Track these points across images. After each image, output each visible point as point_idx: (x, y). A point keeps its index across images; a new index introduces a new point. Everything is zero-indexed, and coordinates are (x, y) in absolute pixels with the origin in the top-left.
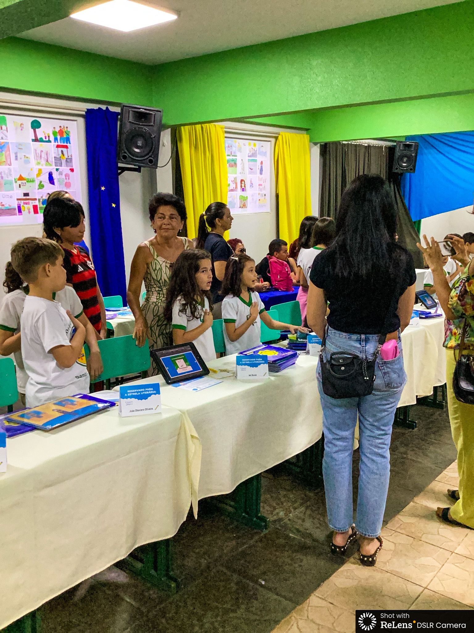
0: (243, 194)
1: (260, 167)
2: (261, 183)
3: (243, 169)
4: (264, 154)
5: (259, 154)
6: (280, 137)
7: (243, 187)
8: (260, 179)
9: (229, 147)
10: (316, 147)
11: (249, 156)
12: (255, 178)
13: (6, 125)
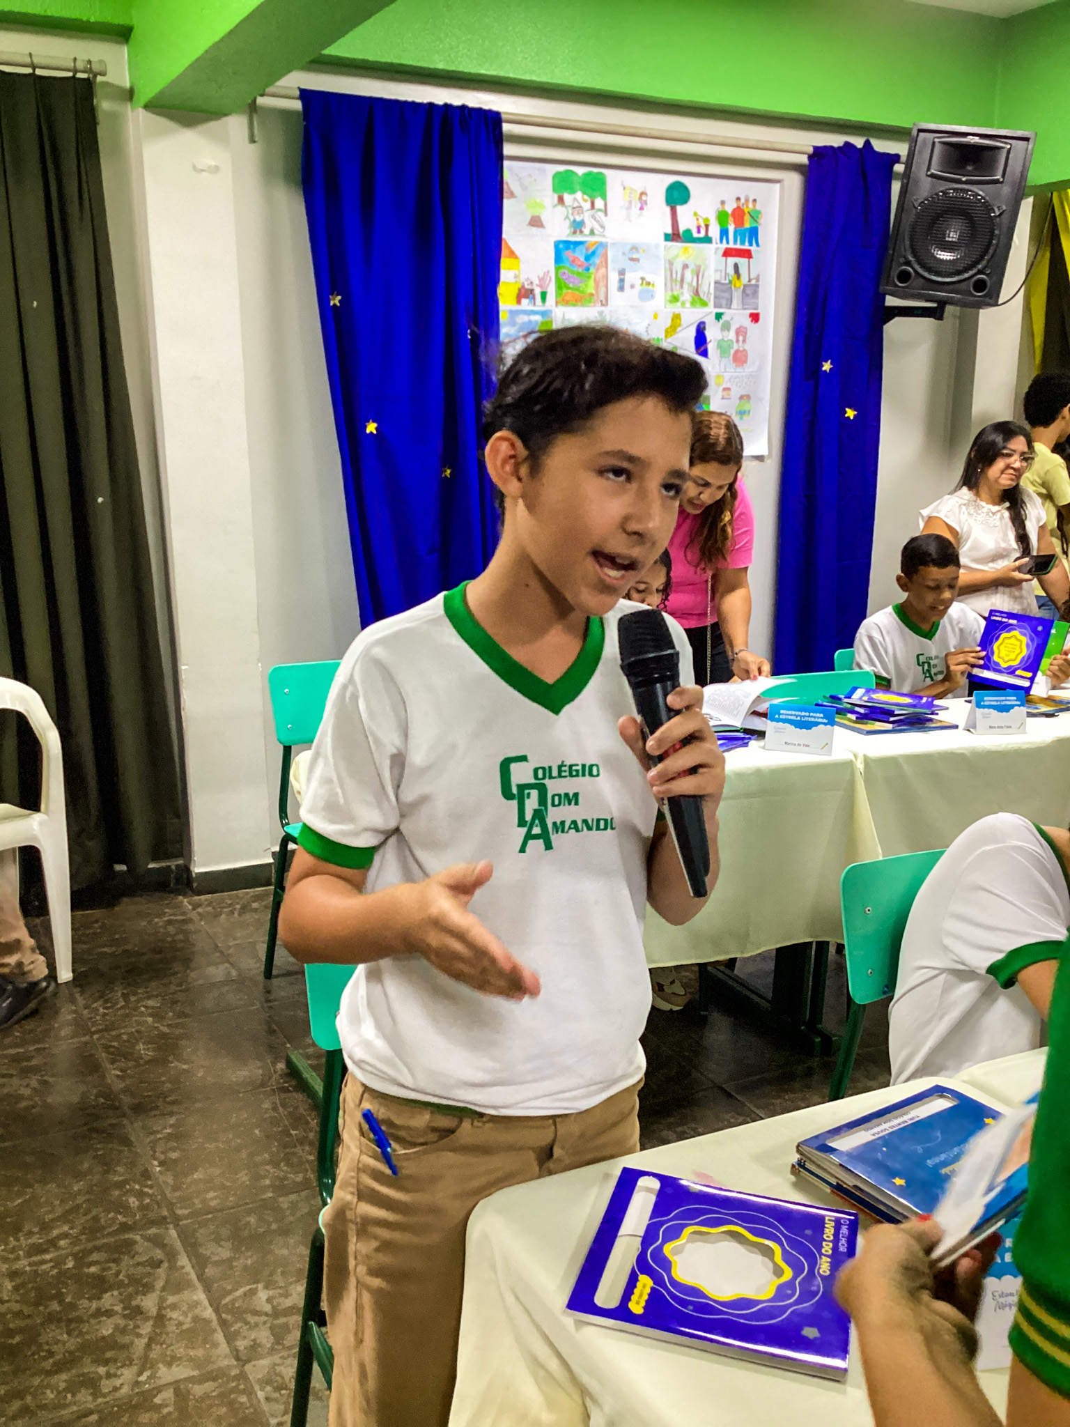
13: (604, 197)
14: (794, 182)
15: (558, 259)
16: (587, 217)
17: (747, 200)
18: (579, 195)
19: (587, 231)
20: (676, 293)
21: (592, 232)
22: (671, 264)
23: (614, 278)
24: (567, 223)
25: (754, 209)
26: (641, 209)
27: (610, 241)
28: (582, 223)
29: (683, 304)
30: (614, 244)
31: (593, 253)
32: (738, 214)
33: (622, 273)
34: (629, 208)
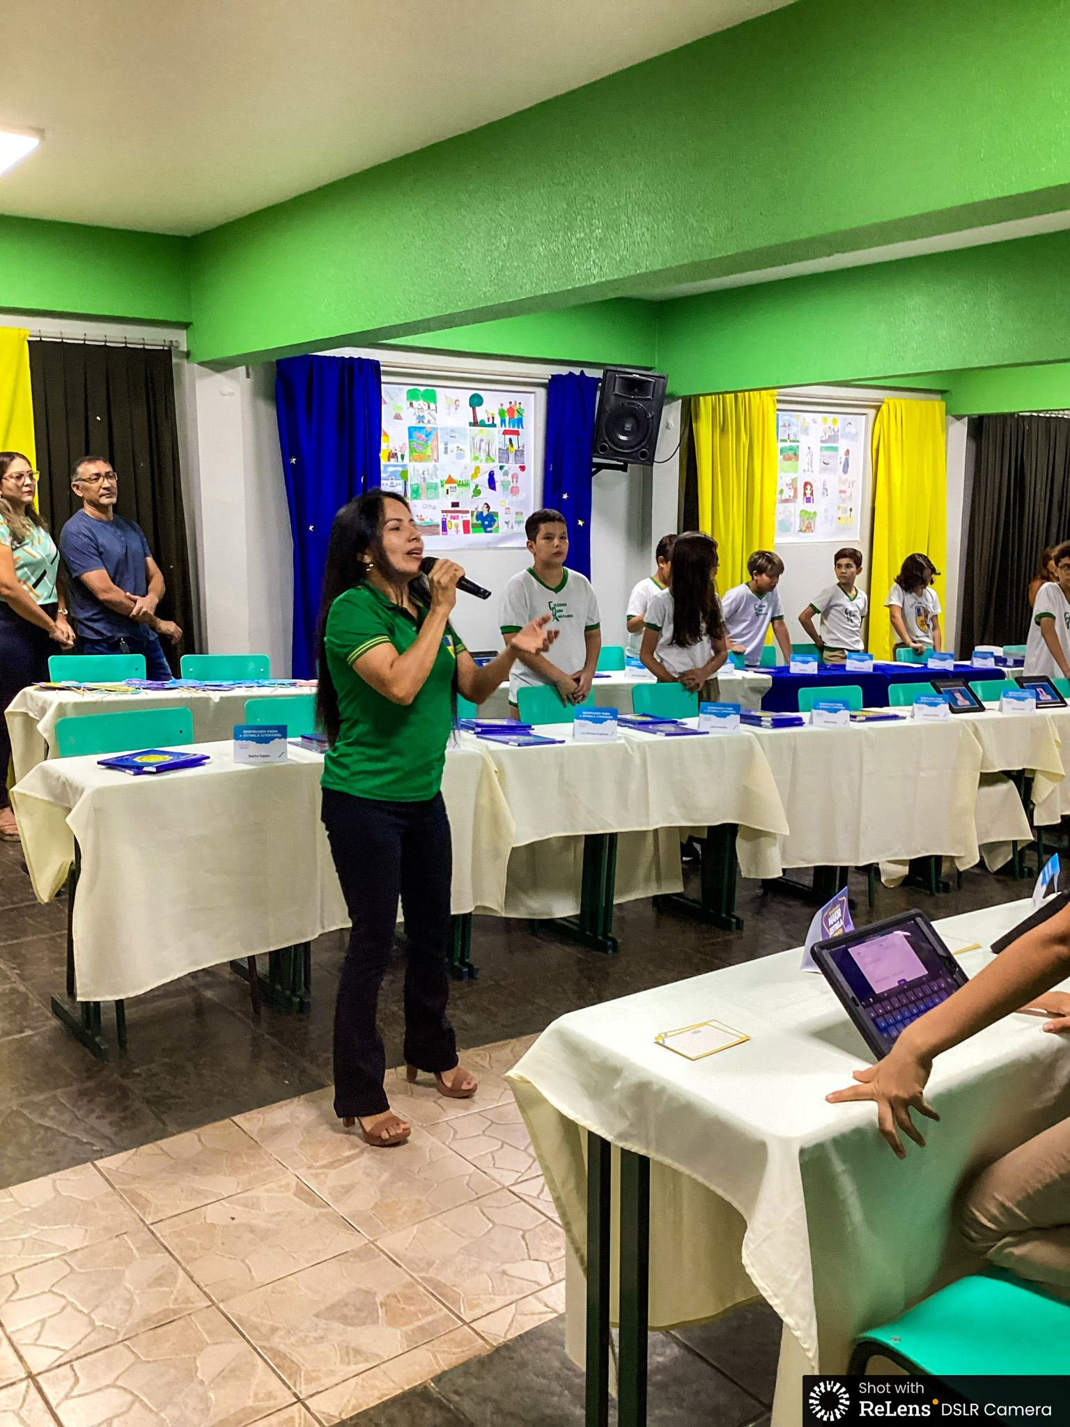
0: (809, 507)
2: (843, 488)
4: (854, 437)
5: (842, 437)
6: (884, 407)
8: (841, 482)
9: (784, 426)
10: (959, 423)
11: (822, 441)
12: (833, 480)
13: (435, 402)
14: (542, 393)
15: (410, 437)
16: (425, 414)
17: (515, 403)
18: (421, 402)
19: (426, 421)
20: (477, 455)
21: (429, 422)
22: (474, 439)
23: (441, 447)
24: (415, 417)
25: (520, 408)
26: (456, 409)
27: (439, 426)
28: (423, 417)
29: (481, 461)
30: (441, 429)
31: (430, 433)
32: (511, 411)
33: (446, 444)
34: (449, 409)
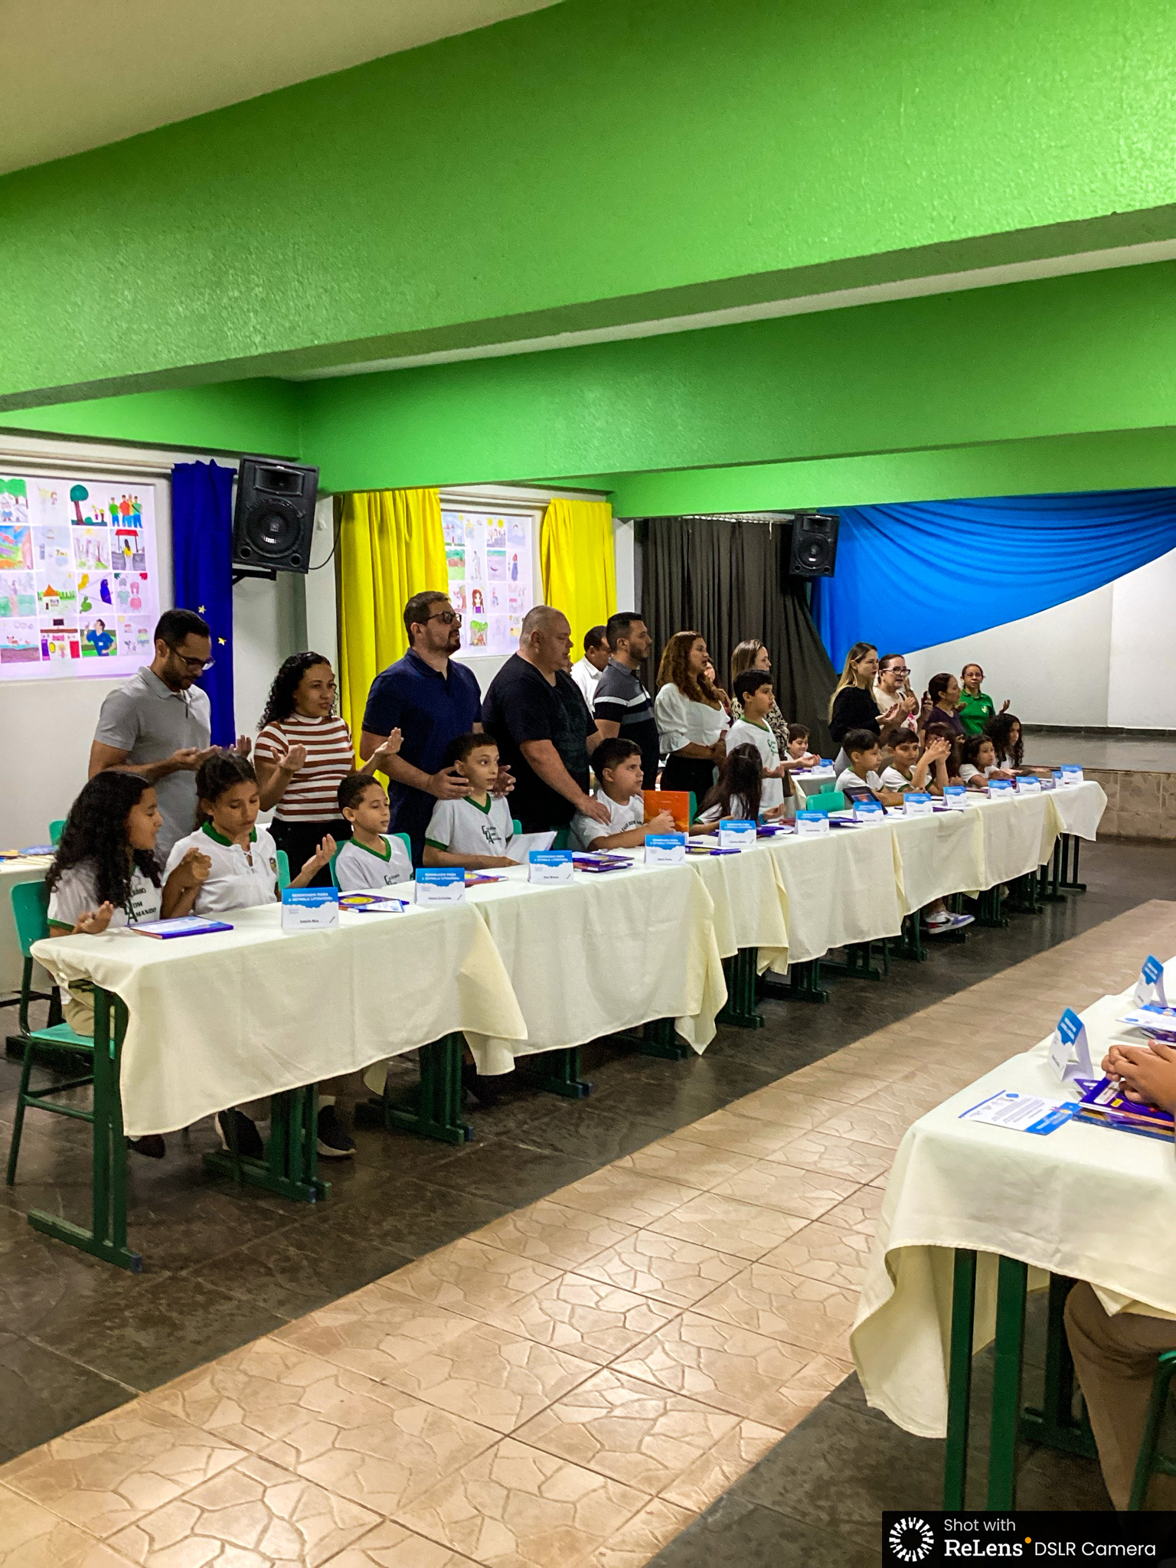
0: (479, 617)
1: (511, 566)
2: (515, 596)
3: (478, 570)
4: (519, 541)
5: (509, 540)
6: (551, 509)
7: (478, 605)
8: (512, 590)
9: (448, 528)
10: (625, 527)
11: (488, 545)
12: (503, 586)
13: (25, 497)
14: (163, 485)
16: (13, 510)
17: (130, 497)
18: (6, 495)
19: (14, 519)
20: (83, 560)
21: (18, 520)
22: (78, 541)
23: (36, 551)
25: (136, 503)
26: (54, 503)
27: (31, 526)
28: (10, 514)
29: (89, 567)
30: (34, 527)
31: (20, 534)
32: (125, 507)
33: (42, 547)
34: (43, 503)
